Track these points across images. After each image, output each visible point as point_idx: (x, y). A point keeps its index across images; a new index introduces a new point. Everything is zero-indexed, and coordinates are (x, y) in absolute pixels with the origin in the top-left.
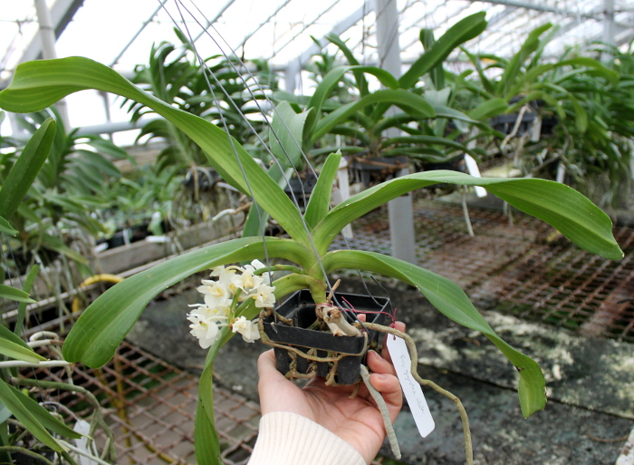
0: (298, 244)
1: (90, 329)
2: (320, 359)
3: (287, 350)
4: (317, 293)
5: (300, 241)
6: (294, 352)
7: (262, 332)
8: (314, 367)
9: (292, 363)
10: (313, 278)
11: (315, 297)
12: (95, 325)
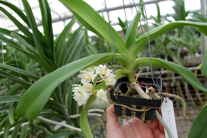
0: (123, 56)
1: (28, 103)
2: (139, 110)
3: (121, 106)
4: (131, 78)
5: (124, 54)
6: (124, 106)
7: (110, 99)
8: (134, 113)
9: (123, 111)
10: (130, 72)
11: (130, 80)
12: (29, 101)
